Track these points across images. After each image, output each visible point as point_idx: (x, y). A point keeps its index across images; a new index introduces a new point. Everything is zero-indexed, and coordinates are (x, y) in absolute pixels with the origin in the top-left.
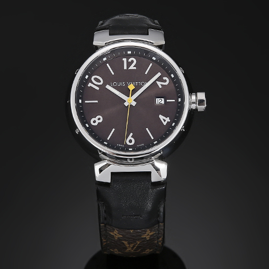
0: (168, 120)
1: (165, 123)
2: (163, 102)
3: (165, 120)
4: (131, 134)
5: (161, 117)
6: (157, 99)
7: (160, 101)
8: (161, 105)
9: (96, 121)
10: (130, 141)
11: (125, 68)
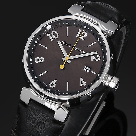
0: (84, 84)
1: (81, 85)
2: (88, 71)
3: (82, 83)
4: (56, 80)
5: (81, 80)
6: (86, 67)
7: (87, 69)
8: (85, 72)
9: (39, 60)
10: (53, 85)
11: (77, 36)
